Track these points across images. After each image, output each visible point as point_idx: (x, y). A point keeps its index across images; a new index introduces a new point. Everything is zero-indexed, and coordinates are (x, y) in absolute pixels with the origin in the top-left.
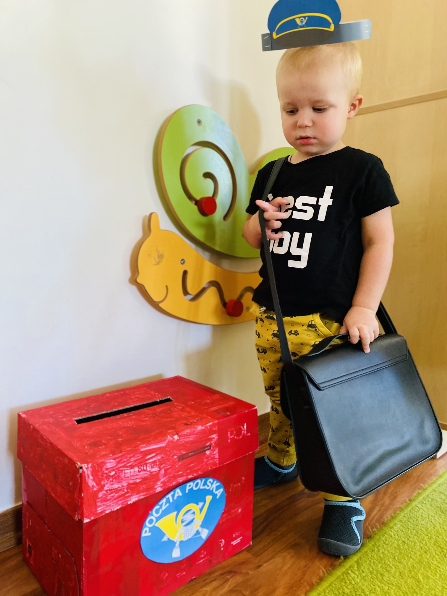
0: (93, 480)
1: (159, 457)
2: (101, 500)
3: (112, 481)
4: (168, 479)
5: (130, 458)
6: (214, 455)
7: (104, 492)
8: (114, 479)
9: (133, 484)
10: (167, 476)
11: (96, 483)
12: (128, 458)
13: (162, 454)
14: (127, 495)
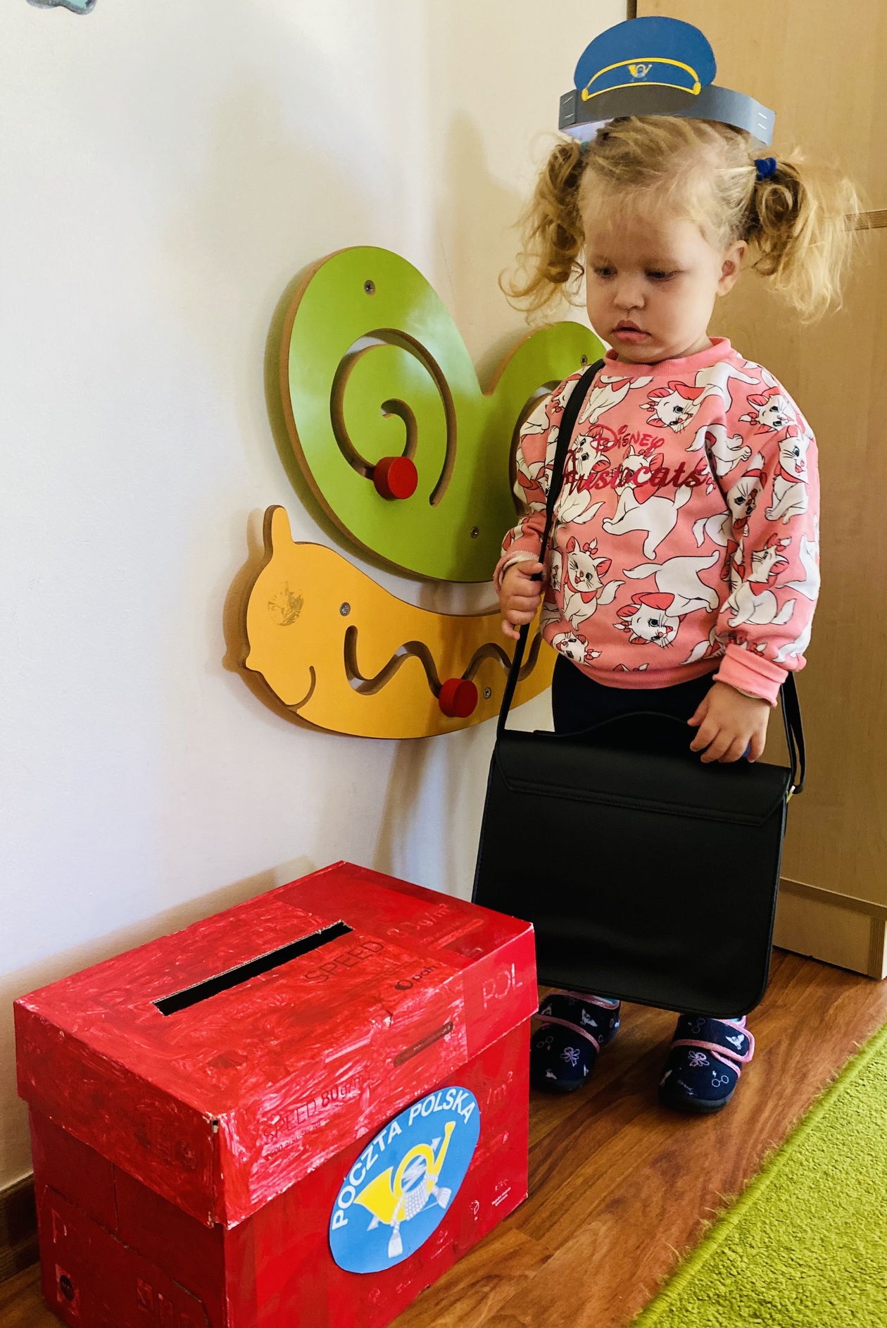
0: (241, 1142)
1: (359, 1068)
2: (257, 1178)
3: (276, 1136)
4: (377, 1108)
5: (307, 1081)
6: (458, 1040)
7: (262, 1161)
8: (279, 1130)
9: (313, 1132)
10: (376, 1103)
11: (246, 1148)
12: (303, 1083)
13: (364, 1061)
14: (303, 1157)
